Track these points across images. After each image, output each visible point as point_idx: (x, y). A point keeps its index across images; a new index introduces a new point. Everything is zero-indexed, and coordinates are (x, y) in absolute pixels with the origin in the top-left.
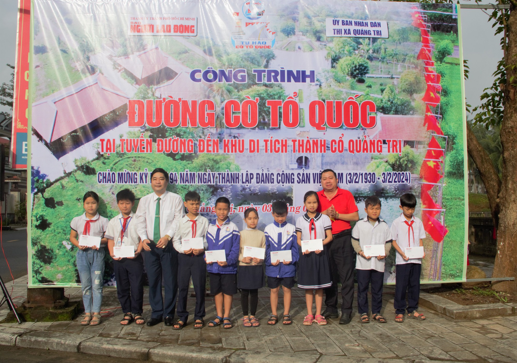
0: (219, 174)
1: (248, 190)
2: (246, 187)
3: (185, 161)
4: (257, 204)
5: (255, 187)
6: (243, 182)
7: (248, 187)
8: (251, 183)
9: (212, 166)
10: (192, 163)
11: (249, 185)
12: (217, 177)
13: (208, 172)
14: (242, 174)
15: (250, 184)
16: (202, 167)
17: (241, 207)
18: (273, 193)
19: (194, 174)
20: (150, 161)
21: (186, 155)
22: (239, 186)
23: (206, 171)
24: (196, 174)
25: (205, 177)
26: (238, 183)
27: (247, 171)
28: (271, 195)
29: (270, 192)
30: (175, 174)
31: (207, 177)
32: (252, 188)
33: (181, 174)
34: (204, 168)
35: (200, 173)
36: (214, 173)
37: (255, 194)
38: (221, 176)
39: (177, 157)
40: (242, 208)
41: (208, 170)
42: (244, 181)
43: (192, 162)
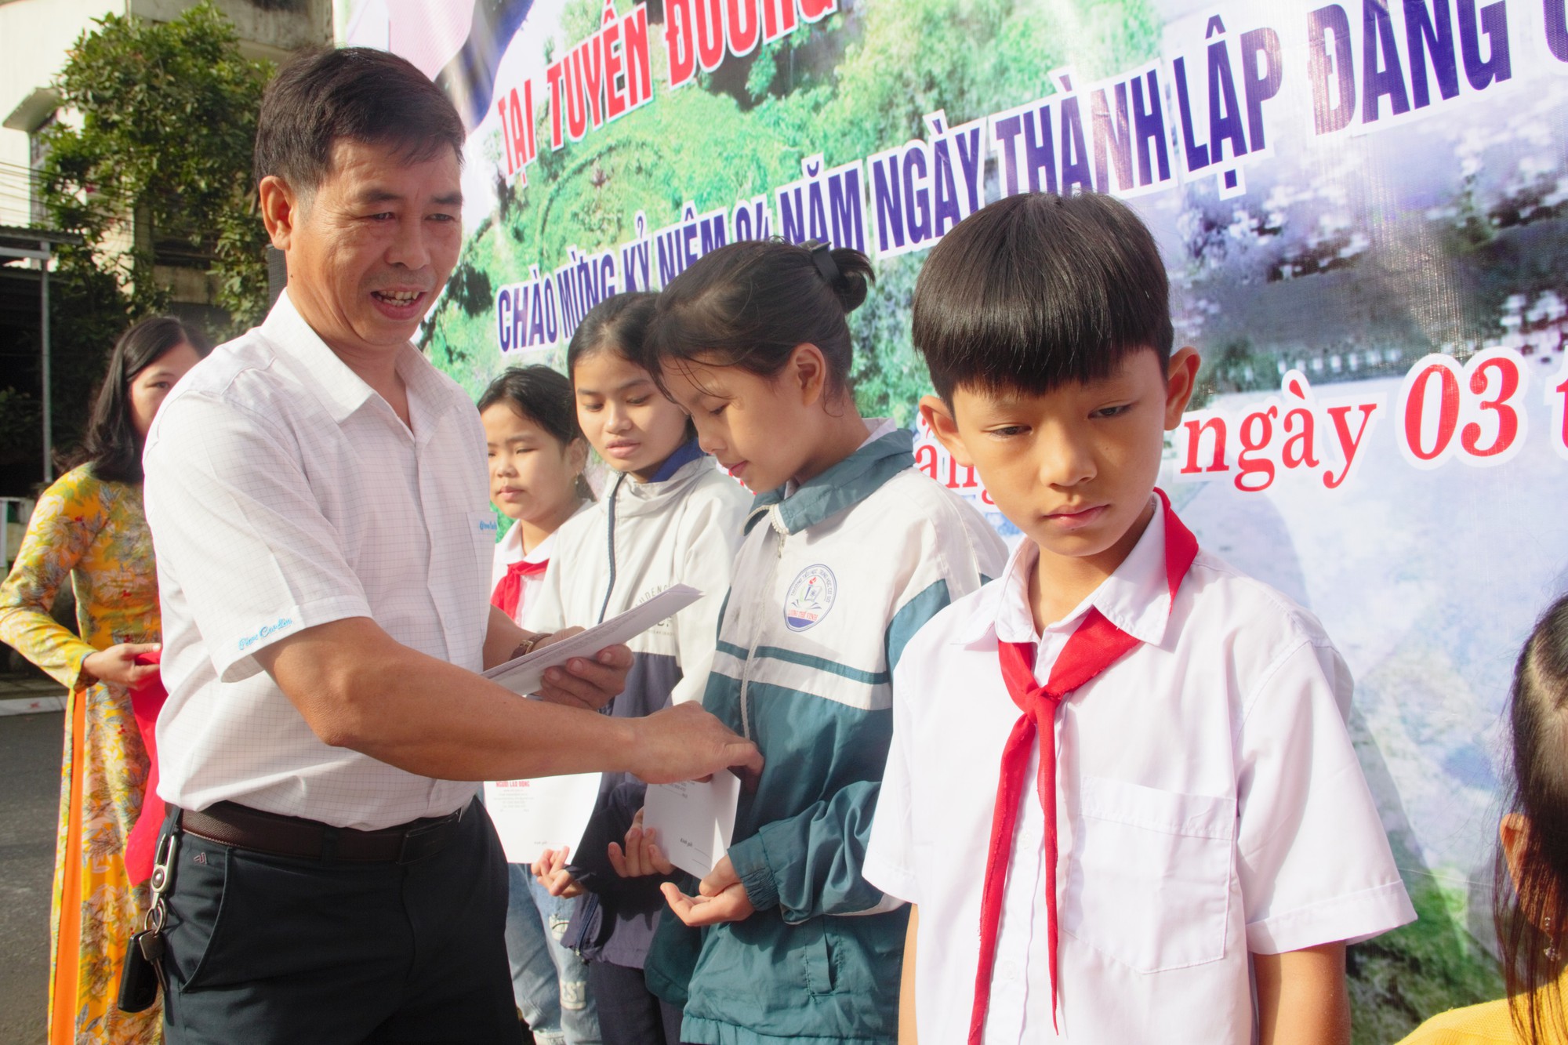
0: (1007, 130)
1: (1240, 229)
2: (1226, 194)
3: (797, 92)
4: (1346, 375)
5: (1302, 181)
6: (1197, 158)
7: (1239, 190)
8: (1258, 143)
9: (951, 75)
10: (834, 95)
11: (1245, 165)
12: (991, 165)
13: (933, 137)
14: (1179, 65)
15: (1251, 158)
16: (887, 106)
17: (1202, 416)
18: (1508, 214)
19: (852, 176)
20: (648, 159)
21: (796, 42)
22: (1175, 203)
23: (921, 135)
24: (866, 179)
25: (918, 184)
26: (1165, 174)
27: (1215, 23)
28: (1494, 233)
29: (1484, 205)
30: (759, 207)
31: (928, 183)
32: (1277, 203)
33: (785, 197)
34: (902, 111)
35: (884, 157)
36: (966, 129)
37: (1308, 263)
38: (1020, 140)
39: (756, 81)
40: (1218, 425)
41: (928, 120)
42: (1202, 136)
43: (835, 82)
